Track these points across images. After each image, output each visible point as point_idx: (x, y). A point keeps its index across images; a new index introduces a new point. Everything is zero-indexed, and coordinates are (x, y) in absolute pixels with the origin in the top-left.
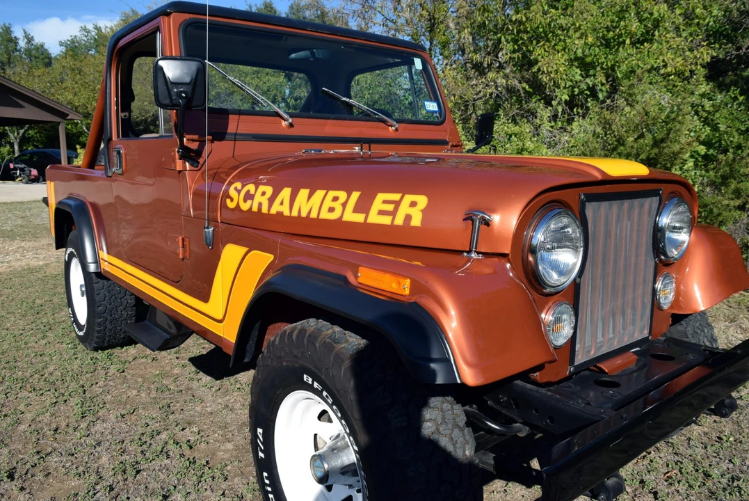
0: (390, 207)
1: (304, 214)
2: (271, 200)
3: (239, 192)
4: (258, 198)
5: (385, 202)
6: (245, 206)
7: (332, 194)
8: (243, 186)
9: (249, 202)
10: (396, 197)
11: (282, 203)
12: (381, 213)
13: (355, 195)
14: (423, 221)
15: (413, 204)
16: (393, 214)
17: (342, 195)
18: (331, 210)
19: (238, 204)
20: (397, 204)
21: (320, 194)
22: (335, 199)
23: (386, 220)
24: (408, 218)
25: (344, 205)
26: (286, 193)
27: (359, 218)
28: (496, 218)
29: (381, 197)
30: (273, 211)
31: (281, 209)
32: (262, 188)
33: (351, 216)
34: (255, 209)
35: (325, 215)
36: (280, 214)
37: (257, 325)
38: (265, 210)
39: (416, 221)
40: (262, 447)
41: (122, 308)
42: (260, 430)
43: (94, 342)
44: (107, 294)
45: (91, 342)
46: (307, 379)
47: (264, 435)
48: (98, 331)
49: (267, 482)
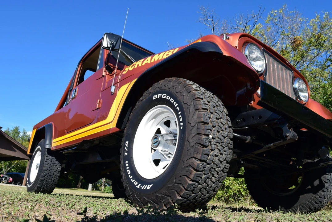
1: (156, 60)
2: (143, 62)
3: (129, 67)
4: (137, 64)
6: (131, 69)
8: (131, 65)
9: (133, 67)
13: (177, 49)
17: (172, 51)
18: (167, 55)
19: (128, 70)
21: (163, 53)
22: (169, 52)
26: (149, 58)
28: (231, 38)
30: (144, 64)
32: (139, 61)
34: (136, 67)
35: (165, 57)
36: (146, 63)
38: (140, 65)
40: (127, 150)
41: (55, 170)
42: (127, 142)
43: (37, 187)
44: (50, 162)
45: (35, 188)
46: (155, 97)
47: (129, 144)
48: (40, 180)
49: (127, 165)
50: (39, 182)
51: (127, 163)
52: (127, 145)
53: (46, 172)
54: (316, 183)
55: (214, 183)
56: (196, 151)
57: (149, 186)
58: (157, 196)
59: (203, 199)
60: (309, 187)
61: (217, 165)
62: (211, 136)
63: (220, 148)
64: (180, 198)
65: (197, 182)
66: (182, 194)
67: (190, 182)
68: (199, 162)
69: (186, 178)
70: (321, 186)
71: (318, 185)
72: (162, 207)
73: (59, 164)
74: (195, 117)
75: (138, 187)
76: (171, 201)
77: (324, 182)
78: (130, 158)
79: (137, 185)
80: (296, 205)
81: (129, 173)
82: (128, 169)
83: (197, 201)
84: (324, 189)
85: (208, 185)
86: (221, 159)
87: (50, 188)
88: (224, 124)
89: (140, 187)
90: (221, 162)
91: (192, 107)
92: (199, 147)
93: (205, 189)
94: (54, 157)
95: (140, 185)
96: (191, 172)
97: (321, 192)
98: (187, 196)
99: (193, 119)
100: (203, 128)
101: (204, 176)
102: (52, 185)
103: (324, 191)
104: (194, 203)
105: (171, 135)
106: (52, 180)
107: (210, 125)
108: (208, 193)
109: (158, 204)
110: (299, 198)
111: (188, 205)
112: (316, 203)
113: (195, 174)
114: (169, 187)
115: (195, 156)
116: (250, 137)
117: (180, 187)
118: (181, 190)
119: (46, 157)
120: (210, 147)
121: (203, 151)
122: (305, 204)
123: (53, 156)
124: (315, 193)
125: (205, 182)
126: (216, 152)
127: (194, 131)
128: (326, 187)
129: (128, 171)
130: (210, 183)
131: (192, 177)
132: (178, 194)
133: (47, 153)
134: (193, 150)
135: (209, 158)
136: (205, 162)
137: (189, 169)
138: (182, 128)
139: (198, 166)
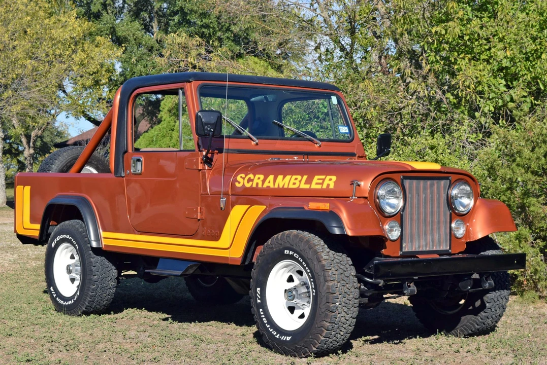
0: (321, 181)
1: (281, 186)
2: (264, 181)
3: (244, 179)
4: (256, 181)
5: (318, 179)
6: (248, 185)
7: (294, 177)
8: (246, 176)
9: (251, 183)
10: (323, 177)
11: (269, 182)
12: (317, 184)
13: (305, 177)
14: (334, 186)
15: (330, 180)
16: (322, 184)
17: (299, 177)
18: (294, 184)
19: (244, 184)
20: (324, 180)
21: (288, 177)
22: (296, 179)
23: (319, 187)
24: (328, 185)
25: (300, 181)
26: (271, 177)
27: (307, 186)
28: (362, 183)
29: (317, 177)
30: (265, 186)
31: (269, 185)
32: (257, 176)
33: (303, 186)
34: (254, 186)
35: (291, 186)
36: (268, 187)
37: (254, 243)
38: (260, 186)
39: (332, 186)
40: (259, 297)
41: (109, 278)
42: (258, 289)
43: (85, 306)
44: (100, 267)
45: (81, 307)
46: (287, 252)
47: (260, 291)
48: (91, 296)
49: (262, 313)
50: (89, 299)
51: (262, 312)
52: (259, 292)
53: (97, 283)
54: (478, 303)
55: (342, 336)
56: (326, 316)
57: (288, 337)
58: (296, 347)
59: (334, 347)
60: (471, 308)
61: (343, 323)
62: (338, 304)
63: (346, 310)
64: (315, 349)
65: (329, 338)
66: (317, 346)
67: (323, 338)
68: (329, 324)
69: (320, 335)
70: (483, 307)
71: (480, 305)
72: (301, 355)
73: (113, 267)
74: (325, 288)
75: (277, 337)
76: (308, 351)
77: (486, 303)
78: (263, 305)
79: (276, 335)
80: (457, 327)
81: (266, 322)
82: (264, 318)
83: (329, 349)
84: (485, 310)
85: (337, 338)
86: (347, 318)
87: (104, 305)
88: (350, 288)
89: (279, 337)
90: (347, 320)
91: (322, 277)
92: (329, 313)
93: (336, 341)
94: (103, 258)
95: (278, 335)
96: (323, 331)
97: (482, 313)
98: (320, 348)
99: (323, 290)
100: (331, 298)
101: (334, 333)
102: (107, 300)
103: (485, 312)
104: (327, 351)
105: (304, 286)
106: (107, 294)
107: (338, 293)
108: (338, 342)
109: (297, 353)
110: (460, 319)
111: (322, 352)
112: (478, 325)
113: (326, 333)
114: (306, 341)
115: (326, 320)
116: (383, 281)
117: (315, 342)
118: (316, 344)
119: (92, 259)
120: (337, 312)
121: (332, 316)
122: (466, 326)
123: (102, 256)
124: (476, 315)
125: (335, 336)
126: (343, 314)
127: (324, 300)
128: (487, 307)
129: (264, 319)
130: (339, 336)
131: (324, 334)
132: (314, 346)
133: (91, 252)
134: (323, 315)
135: (337, 320)
136: (334, 323)
137: (321, 329)
138: (314, 294)
139: (328, 327)
